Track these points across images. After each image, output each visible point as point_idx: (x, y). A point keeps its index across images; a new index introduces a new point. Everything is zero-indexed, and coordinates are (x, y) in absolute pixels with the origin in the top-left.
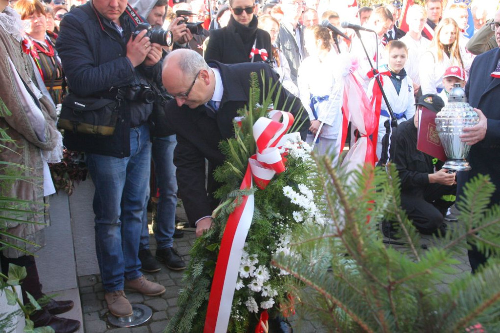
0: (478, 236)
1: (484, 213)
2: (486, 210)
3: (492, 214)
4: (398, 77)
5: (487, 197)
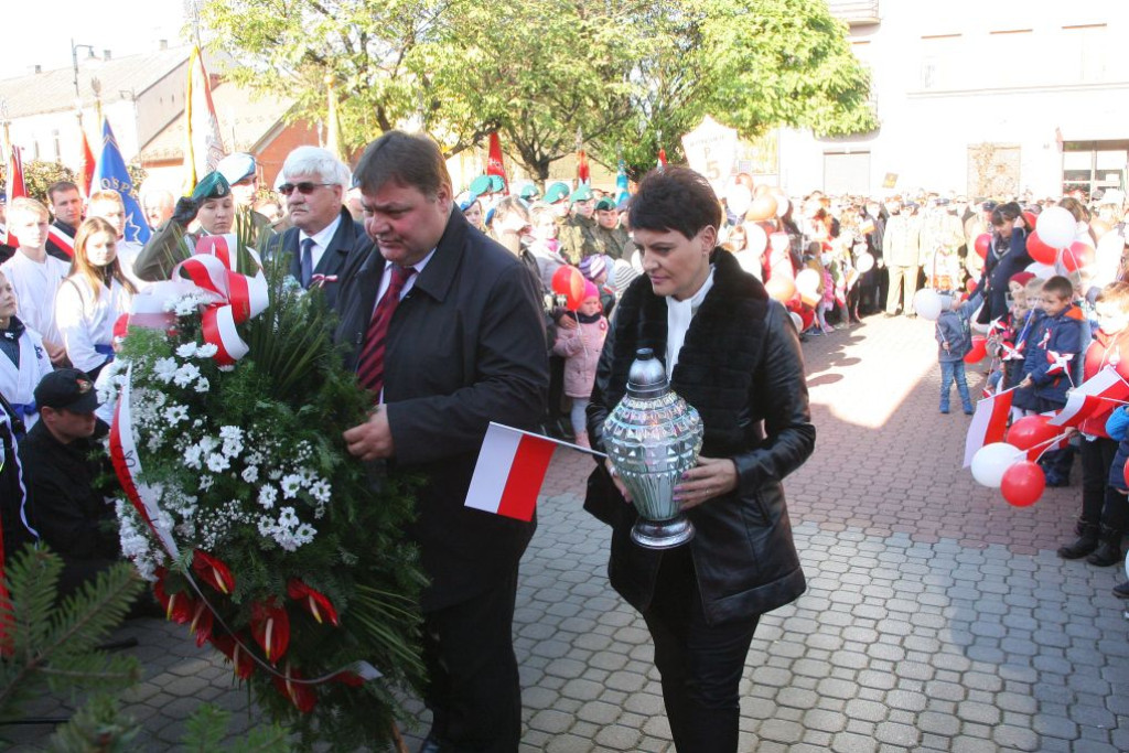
0: (47, 669)
1: (50, 619)
2: (53, 611)
3: (66, 615)
4: (8, 335)
5: (52, 585)
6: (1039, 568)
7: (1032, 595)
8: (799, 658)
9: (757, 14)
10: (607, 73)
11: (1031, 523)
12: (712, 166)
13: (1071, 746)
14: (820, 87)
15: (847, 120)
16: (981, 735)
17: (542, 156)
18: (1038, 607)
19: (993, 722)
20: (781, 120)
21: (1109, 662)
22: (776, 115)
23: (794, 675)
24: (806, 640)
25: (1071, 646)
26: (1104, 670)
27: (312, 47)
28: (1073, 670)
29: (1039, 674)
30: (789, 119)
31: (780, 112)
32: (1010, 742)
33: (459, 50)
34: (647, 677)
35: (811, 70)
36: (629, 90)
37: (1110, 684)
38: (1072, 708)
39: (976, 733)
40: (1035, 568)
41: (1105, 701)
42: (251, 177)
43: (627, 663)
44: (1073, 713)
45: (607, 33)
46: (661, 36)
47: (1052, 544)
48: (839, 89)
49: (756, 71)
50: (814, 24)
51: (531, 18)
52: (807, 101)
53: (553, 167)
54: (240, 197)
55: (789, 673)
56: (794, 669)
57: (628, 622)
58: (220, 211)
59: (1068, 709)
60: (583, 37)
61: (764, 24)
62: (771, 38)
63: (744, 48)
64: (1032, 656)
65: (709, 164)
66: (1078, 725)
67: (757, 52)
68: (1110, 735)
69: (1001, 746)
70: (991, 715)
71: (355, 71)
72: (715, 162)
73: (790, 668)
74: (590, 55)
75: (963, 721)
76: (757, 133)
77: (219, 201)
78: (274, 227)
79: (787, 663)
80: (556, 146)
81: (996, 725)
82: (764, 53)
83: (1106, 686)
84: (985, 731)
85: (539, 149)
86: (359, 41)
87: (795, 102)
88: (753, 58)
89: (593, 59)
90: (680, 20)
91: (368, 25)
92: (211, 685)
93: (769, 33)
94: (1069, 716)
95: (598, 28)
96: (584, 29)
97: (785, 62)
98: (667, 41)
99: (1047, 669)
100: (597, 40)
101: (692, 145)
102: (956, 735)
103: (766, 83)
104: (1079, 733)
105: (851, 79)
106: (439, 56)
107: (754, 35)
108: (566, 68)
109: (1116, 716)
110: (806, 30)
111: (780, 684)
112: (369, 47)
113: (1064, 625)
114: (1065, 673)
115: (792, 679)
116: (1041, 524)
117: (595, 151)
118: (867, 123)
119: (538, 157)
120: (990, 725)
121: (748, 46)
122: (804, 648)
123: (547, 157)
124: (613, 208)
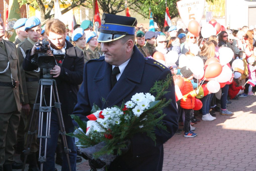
12: (192, 17)
17: (113, 10)
65: (190, 16)
72: (194, 15)
80: (119, 7)
85: (111, 7)
101: (182, 6)
117: (138, 8)
119: (110, 11)
123: (115, 11)
124: (143, 36)
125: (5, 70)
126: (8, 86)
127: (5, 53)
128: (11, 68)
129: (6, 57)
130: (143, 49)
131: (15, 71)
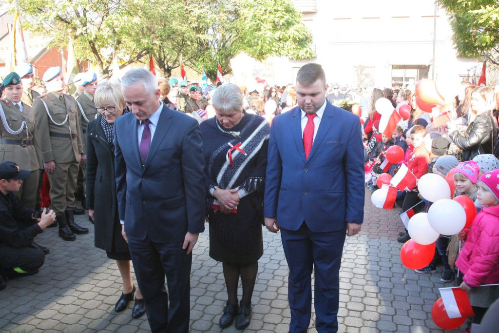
6: (380, 244)
7: (378, 256)
8: (281, 287)
9: (263, 6)
10: (198, 30)
11: (377, 225)
13: (393, 318)
14: (290, 38)
15: (302, 53)
16: (357, 316)
17: (168, 67)
18: (380, 261)
19: (361, 310)
20: (273, 52)
21: (408, 282)
22: (271, 49)
23: (278, 294)
24: (283, 279)
25: (393, 276)
26: (406, 286)
27: (60, 14)
28: (394, 286)
29: (380, 289)
30: (277, 51)
31: (273, 49)
32: (368, 318)
33: (130, 18)
34: (215, 298)
35: (286, 31)
36: (207, 38)
37: (408, 291)
38: (393, 302)
39: (354, 315)
40: (379, 244)
41: (406, 299)
42: (30, 75)
43: (206, 292)
44: (393, 304)
45: (197, 12)
46: (221, 14)
47: (386, 234)
48: (298, 39)
49: (263, 31)
50: (288, 11)
51: (163, 4)
52: (284, 43)
53: (173, 71)
54: (26, 83)
55: (276, 293)
56: (279, 292)
57: (206, 274)
58: (14, 91)
59: (392, 303)
60: (186, 13)
61: (265, 11)
62: (269, 17)
63: (258, 21)
64: (377, 282)
65: (242, 73)
66: (395, 309)
67: (263, 23)
68: (408, 313)
69: (365, 320)
70: (360, 307)
71: (81, 26)
73: (277, 291)
74: (189, 22)
75: (349, 310)
76: (263, 59)
77: (14, 87)
78: (42, 97)
79: (275, 289)
80: (174, 63)
81: (363, 311)
82: (266, 23)
83: (407, 292)
84: (358, 314)
85: (167, 64)
86: (82, 12)
87: (280, 44)
88: (261, 25)
89: (191, 23)
90: (230, 7)
91: (86, 5)
92: (11, 312)
93: (268, 14)
94: (392, 306)
95: (193, 9)
96: (187, 10)
97: (275, 27)
98: (224, 16)
99: (384, 287)
100: (192, 15)
102: (346, 317)
103: (267, 35)
104: (396, 312)
105: (304, 34)
106: (120, 21)
107: (263, 15)
108: (179, 28)
109: (410, 304)
110: (284, 13)
111: (272, 298)
112: (87, 15)
113: (390, 268)
114: (391, 288)
115: (277, 296)
116: (381, 226)
117: (192, 65)
118: (310, 54)
119: (166, 67)
120: (360, 311)
121: (259, 20)
122: (283, 282)
123: (170, 67)
124: (197, 90)
125: (64, 123)
126: (67, 137)
127: (64, 106)
128: (69, 120)
129: (65, 110)
130: (197, 103)
131: (73, 123)
